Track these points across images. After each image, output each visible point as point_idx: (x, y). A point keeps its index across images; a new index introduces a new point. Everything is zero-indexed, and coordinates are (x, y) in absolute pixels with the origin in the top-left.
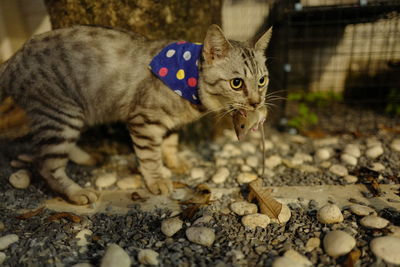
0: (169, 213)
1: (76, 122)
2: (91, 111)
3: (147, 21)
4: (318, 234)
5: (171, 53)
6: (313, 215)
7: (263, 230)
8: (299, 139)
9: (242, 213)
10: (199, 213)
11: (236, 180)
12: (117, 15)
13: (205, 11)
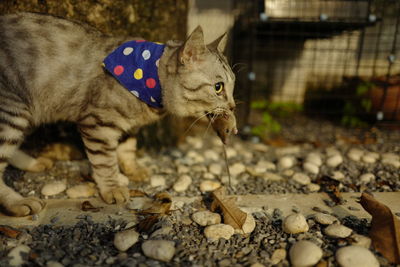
0: (123, 225)
1: (21, 122)
3: (108, 18)
4: (284, 245)
5: (128, 51)
6: (278, 224)
7: (227, 242)
8: (262, 147)
9: (204, 223)
10: (158, 224)
11: (199, 188)
12: (75, 9)
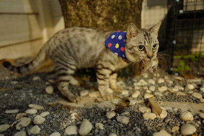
0: (110, 109)
1: (74, 67)
2: (80, 63)
3: (105, 22)
4: (179, 125)
5: (113, 37)
7: (152, 120)
8: (179, 78)
9: (143, 112)
10: (124, 110)
11: (143, 97)
12: (92, 20)
13: (133, 16)
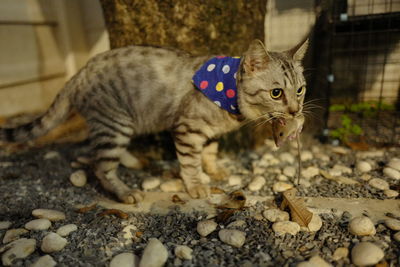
0: (205, 216)
1: (127, 130)
3: (192, 38)
5: (211, 68)
7: (292, 237)
8: (341, 150)
9: (273, 220)
10: (234, 217)
11: (272, 189)
12: (167, 34)
13: (248, 25)
